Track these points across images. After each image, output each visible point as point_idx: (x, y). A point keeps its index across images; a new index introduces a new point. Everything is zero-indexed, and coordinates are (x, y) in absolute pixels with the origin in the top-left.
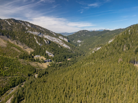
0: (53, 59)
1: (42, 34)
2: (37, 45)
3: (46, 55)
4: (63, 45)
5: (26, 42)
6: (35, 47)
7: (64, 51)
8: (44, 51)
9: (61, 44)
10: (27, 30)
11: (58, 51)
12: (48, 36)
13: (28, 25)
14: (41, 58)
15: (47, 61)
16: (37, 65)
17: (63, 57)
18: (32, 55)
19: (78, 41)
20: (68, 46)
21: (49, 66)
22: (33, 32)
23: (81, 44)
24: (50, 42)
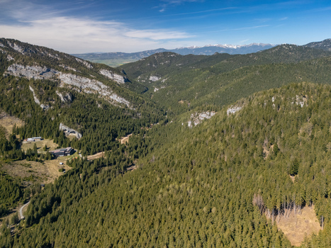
0: (80, 146)
1: (52, 70)
2: (34, 107)
3: (58, 135)
4: (111, 97)
6: (29, 115)
7: (113, 117)
8: (55, 124)
9: (105, 94)
10: (12, 61)
13: (16, 47)
14: (44, 145)
15: (61, 154)
16: (30, 171)
17: (109, 135)
18: (18, 137)
19: (151, 78)
20: (124, 100)
21: (64, 170)
22: (28, 67)
23: (159, 87)
24: (73, 98)
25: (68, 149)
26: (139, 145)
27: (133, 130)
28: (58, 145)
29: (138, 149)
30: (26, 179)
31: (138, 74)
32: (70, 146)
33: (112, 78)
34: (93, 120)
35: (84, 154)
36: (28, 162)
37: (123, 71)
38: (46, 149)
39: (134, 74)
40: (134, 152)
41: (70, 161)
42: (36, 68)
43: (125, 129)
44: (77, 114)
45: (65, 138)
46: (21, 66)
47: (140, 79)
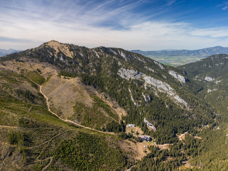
0: (155, 136)
1: (140, 73)
2: (131, 103)
3: (143, 126)
4: (175, 97)
5: (117, 96)
6: (129, 109)
7: (176, 117)
8: (142, 118)
9: (171, 95)
10: (120, 65)
11: (163, 116)
12: (150, 77)
13: (123, 55)
14: (136, 130)
15: (145, 139)
16: (130, 148)
17: (172, 132)
18: (124, 122)
19: (206, 78)
20: (183, 101)
21: (146, 152)
22: (128, 70)
23: (212, 89)
24: (152, 99)
25: (149, 137)
26: (192, 145)
27: (188, 129)
28: (143, 133)
29: (191, 149)
30: (129, 153)
31: (196, 73)
32: (149, 135)
33: (176, 77)
34: (163, 118)
35: (157, 143)
36: (129, 142)
37: (185, 72)
38: (138, 134)
39: (193, 73)
40: (188, 150)
41: (149, 146)
42: (132, 71)
43: (182, 128)
44: (153, 113)
45: (147, 128)
46: (124, 70)
47: (197, 78)
